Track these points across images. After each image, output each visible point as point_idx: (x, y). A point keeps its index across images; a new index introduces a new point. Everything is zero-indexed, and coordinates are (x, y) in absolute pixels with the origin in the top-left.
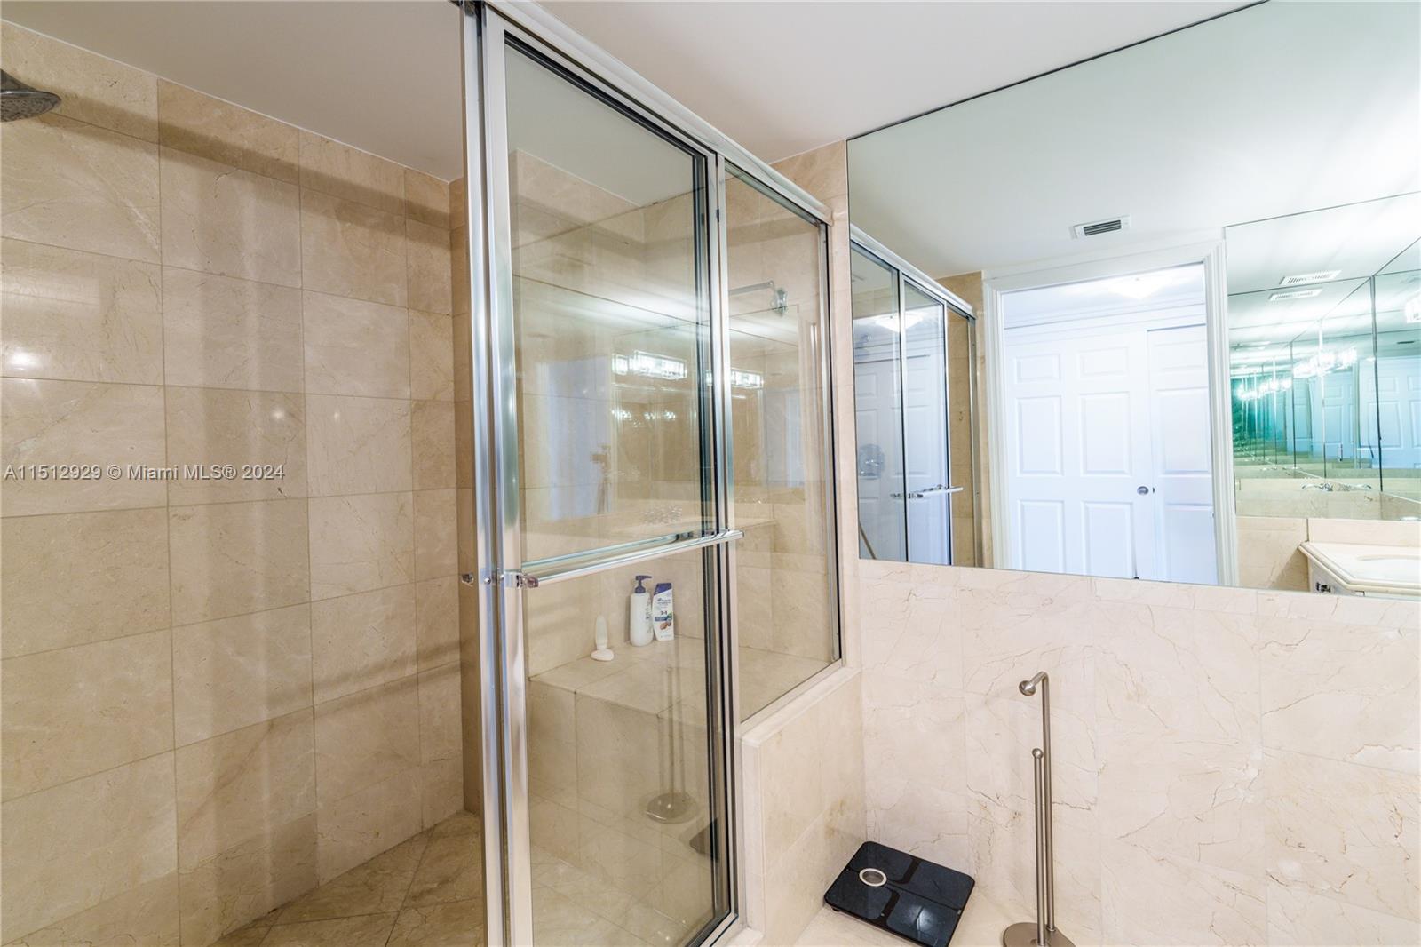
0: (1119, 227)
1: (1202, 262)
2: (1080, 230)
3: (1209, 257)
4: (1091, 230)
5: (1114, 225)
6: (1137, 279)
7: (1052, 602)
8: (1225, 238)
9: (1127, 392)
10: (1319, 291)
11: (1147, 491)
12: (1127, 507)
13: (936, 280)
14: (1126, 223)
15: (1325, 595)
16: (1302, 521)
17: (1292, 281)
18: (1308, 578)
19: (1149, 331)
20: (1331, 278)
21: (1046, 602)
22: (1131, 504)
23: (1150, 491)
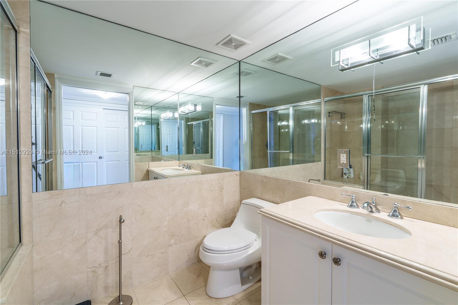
0: (110, 77)
1: (128, 94)
2: (99, 73)
3: (130, 93)
4: (102, 74)
5: (109, 76)
6: (106, 93)
7: (120, 192)
8: (134, 89)
9: (96, 127)
10: (141, 107)
11: (102, 158)
12: (95, 163)
13: (45, 73)
14: (113, 76)
15: (157, 180)
16: (148, 163)
17: (138, 103)
18: (149, 177)
19: (103, 109)
20: (145, 104)
21: (118, 193)
22: (97, 162)
23: (103, 157)
